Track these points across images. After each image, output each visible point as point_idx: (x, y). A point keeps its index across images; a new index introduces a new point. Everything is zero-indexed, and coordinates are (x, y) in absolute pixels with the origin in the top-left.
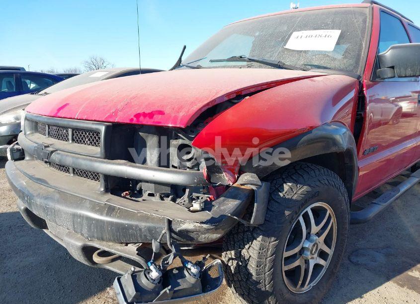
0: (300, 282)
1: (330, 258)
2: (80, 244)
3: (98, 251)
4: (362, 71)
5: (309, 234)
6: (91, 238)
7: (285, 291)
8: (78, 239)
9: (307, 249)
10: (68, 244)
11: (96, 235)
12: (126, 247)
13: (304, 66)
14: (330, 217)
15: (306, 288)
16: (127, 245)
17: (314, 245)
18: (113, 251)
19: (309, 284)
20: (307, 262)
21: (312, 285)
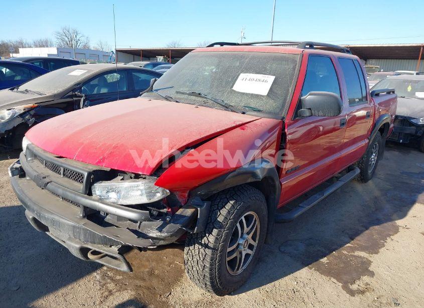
0: (236, 268)
1: (255, 248)
2: (78, 246)
3: (91, 251)
4: (286, 113)
5: (242, 234)
6: (87, 241)
7: (227, 275)
8: (76, 243)
9: (242, 244)
10: (70, 246)
11: (90, 240)
12: (111, 248)
13: (244, 107)
14: (255, 221)
15: (240, 271)
16: (111, 247)
17: (246, 242)
18: (102, 251)
19: (242, 267)
20: (241, 253)
21: (243, 268)
